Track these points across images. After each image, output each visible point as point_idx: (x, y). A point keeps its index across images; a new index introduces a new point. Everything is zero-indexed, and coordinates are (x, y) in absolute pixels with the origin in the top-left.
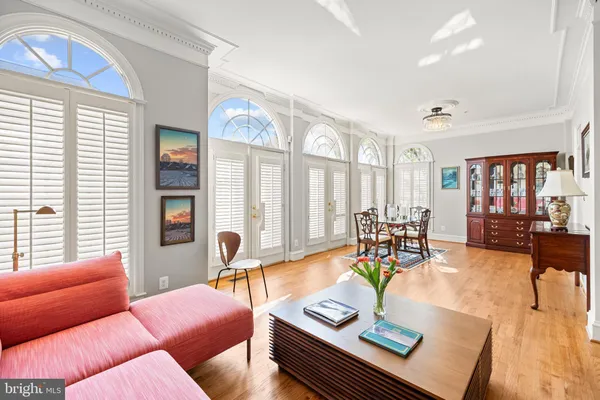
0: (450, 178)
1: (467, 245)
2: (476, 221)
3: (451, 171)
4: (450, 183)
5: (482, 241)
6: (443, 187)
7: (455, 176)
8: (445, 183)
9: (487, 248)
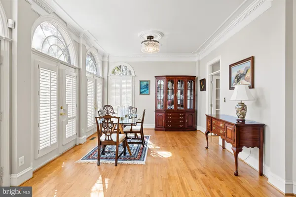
0: (145, 88)
1: (156, 130)
2: (160, 114)
3: (145, 83)
4: (145, 91)
5: (163, 127)
6: (141, 93)
7: (147, 86)
8: (142, 91)
9: (166, 131)
